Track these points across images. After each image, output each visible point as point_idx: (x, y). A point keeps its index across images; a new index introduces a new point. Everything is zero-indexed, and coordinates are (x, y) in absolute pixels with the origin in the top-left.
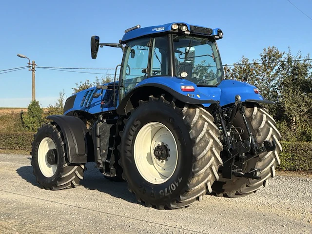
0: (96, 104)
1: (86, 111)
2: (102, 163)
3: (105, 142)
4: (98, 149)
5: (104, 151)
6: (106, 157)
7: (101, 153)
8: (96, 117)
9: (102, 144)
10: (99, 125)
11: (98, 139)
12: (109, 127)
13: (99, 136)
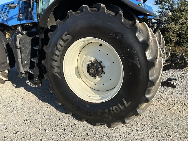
0: (14, 17)
1: (6, 23)
2: (24, 73)
3: (26, 53)
4: (20, 60)
5: (26, 62)
6: (28, 67)
7: (23, 64)
8: (13, 28)
9: (23, 56)
10: (19, 37)
11: (19, 51)
12: (29, 39)
13: (20, 48)
